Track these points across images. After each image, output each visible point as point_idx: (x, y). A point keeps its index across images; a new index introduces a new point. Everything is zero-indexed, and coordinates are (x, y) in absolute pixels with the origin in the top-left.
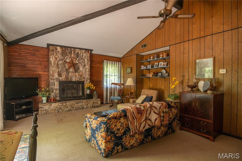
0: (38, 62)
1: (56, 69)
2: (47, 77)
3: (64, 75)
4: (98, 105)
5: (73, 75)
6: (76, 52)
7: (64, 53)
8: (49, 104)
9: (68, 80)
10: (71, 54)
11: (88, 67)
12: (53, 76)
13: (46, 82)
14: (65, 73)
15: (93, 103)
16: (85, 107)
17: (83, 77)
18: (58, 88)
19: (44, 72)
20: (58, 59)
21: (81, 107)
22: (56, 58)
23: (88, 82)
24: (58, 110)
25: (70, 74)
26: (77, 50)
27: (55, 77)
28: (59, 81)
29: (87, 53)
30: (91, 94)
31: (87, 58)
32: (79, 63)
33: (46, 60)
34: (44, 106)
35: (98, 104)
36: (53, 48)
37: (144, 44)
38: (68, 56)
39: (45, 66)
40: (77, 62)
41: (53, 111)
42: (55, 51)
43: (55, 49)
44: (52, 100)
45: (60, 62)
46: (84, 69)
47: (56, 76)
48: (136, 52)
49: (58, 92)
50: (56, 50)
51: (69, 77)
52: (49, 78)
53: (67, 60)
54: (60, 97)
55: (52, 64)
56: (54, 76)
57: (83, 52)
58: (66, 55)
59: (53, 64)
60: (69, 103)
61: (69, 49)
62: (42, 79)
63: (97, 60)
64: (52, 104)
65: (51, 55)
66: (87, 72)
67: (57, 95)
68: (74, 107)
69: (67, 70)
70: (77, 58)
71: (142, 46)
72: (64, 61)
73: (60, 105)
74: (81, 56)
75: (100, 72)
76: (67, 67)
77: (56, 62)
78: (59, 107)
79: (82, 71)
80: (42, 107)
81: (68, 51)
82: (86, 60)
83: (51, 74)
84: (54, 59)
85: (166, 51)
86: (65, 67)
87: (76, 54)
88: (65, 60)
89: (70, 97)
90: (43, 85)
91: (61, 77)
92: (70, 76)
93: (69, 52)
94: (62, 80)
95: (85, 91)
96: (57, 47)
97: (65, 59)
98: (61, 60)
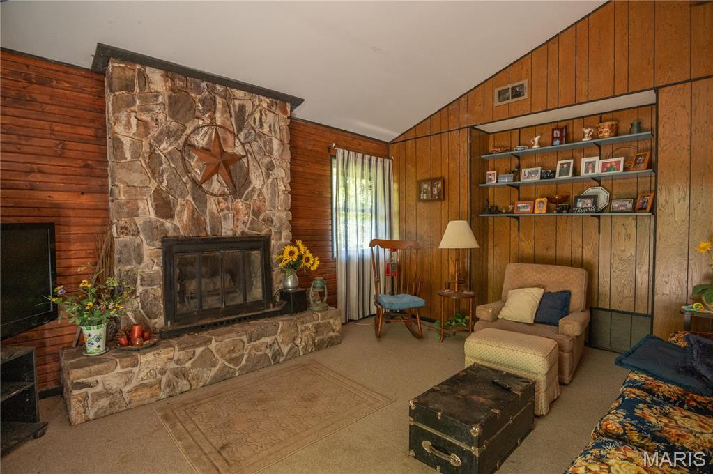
0: (44, 142)
1: (144, 177)
2: (99, 221)
3: (183, 207)
4: (331, 334)
5: (222, 210)
6: (234, 105)
7: (179, 106)
8: (127, 361)
9: (202, 232)
10: (214, 112)
11: (282, 173)
12: (133, 213)
13: (92, 245)
14: (190, 198)
15: (317, 327)
16: (285, 349)
17: (263, 220)
18: (158, 272)
19: (82, 194)
20: (154, 132)
21: (270, 355)
22: (143, 124)
23: (283, 241)
24: (169, 384)
25: (212, 205)
26: (240, 93)
27: (139, 222)
28: (163, 241)
29: (278, 112)
30: (300, 289)
31: (278, 136)
32: (246, 156)
33: (91, 132)
34: (99, 373)
35: (334, 331)
36: (129, 73)
37: (510, 86)
38: (198, 118)
39: (86, 166)
40: (239, 150)
41: (146, 394)
42: (137, 90)
43: (136, 81)
44: (136, 334)
45: (164, 145)
46: (270, 181)
47: (147, 211)
48: (467, 119)
49: (157, 290)
50: (143, 83)
51: (208, 221)
52: (107, 223)
53: (198, 138)
54: (170, 313)
55: (123, 152)
56: (138, 216)
57: (265, 105)
58: (192, 111)
59: (128, 155)
60: (218, 343)
61: (204, 84)
62: (74, 229)
63: (310, 148)
64: (142, 359)
65: (117, 109)
66: (282, 197)
67: (155, 309)
68: (242, 356)
69: (196, 185)
70: (240, 130)
71: (501, 93)
72: (181, 141)
73: (178, 354)
74: (255, 122)
75: (321, 195)
76: (198, 174)
77: (145, 143)
78: (173, 365)
79: (260, 190)
80: (89, 379)
81: (199, 96)
82: (276, 143)
83: (120, 207)
84: (134, 128)
85: (604, 116)
86: (187, 171)
87: (233, 113)
88: (189, 136)
89: (214, 312)
90: (77, 259)
91: (172, 217)
92: (212, 213)
93: (203, 101)
94: (175, 234)
95: (274, 277)
96: (148, 70)
97: (188, 131)
98: (170, 134)
